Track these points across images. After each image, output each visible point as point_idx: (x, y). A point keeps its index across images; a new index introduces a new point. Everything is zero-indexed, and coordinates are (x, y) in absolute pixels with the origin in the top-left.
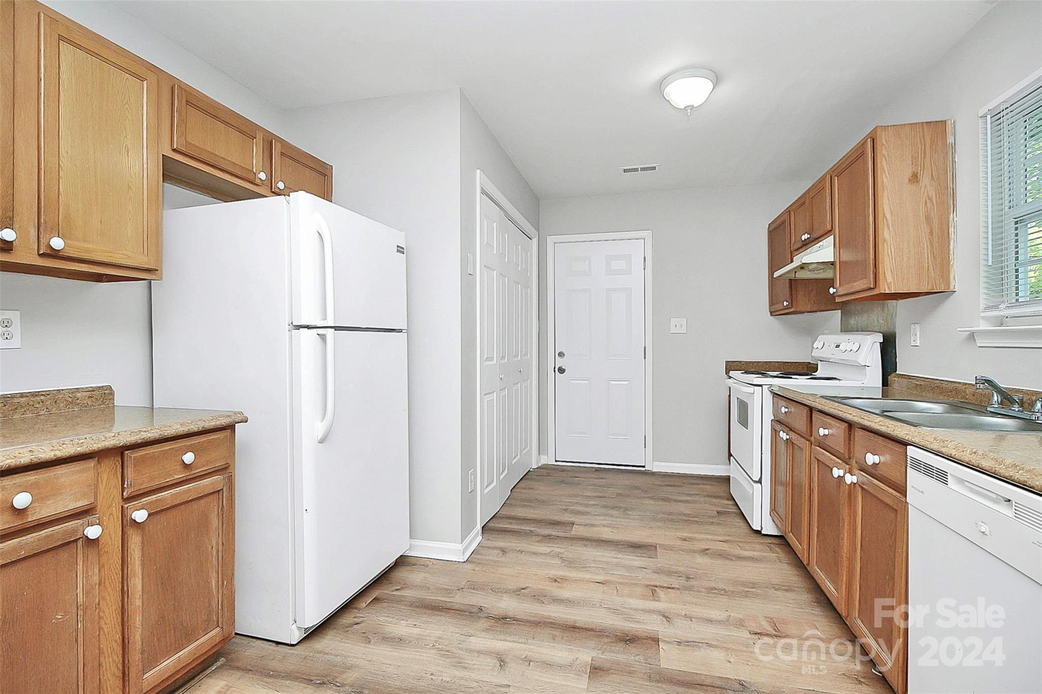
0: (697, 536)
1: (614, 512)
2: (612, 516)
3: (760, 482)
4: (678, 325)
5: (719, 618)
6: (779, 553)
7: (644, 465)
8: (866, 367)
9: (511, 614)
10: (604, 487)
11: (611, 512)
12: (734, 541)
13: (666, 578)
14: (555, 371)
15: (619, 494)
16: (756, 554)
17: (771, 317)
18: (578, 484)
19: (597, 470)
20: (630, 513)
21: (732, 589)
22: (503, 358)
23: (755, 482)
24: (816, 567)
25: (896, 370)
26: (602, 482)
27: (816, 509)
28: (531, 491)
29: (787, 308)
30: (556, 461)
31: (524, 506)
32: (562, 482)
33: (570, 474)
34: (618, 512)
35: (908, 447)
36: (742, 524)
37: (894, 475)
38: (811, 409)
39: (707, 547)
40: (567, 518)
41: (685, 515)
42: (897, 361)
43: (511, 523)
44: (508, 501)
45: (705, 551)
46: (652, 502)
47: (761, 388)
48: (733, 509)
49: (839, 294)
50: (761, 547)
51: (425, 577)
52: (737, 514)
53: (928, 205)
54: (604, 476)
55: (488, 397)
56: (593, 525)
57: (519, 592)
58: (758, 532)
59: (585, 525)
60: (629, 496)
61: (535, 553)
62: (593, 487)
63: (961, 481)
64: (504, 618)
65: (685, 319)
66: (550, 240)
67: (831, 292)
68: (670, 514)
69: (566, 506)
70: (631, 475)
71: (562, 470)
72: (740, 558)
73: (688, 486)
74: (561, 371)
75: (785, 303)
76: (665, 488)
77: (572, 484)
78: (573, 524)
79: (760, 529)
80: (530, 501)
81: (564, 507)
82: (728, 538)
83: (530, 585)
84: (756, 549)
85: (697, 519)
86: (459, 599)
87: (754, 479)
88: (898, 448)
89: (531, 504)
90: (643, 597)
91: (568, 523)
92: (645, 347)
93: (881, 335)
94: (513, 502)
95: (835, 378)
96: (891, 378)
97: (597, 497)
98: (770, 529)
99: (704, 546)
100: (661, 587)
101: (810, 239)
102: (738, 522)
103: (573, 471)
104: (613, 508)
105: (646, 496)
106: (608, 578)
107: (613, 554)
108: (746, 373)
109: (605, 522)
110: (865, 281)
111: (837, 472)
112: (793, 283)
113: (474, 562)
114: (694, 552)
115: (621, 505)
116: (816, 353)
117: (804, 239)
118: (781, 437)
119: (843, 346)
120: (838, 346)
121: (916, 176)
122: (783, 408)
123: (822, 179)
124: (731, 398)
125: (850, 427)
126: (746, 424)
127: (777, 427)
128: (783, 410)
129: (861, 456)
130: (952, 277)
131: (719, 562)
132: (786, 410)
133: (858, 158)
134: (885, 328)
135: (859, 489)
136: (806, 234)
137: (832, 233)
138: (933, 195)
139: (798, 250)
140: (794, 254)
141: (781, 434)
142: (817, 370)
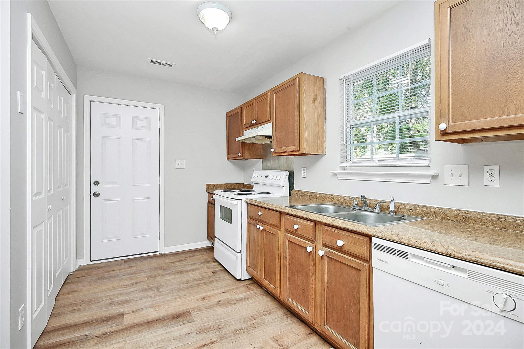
0: (209, 294)
1: (150, 293)
2: (150, 297)
3: (240, 252)
4: (179, 163)
6: (255, 290)
7: (158, 250)
8: (283, 187)
10: (136, 274)
12: (230, 290)
14: (90, 196)
15: (149, 277)
17: (228, 161)
18: (115, 277)
20: (162, 290)
21: (245, 326)
22: (50, 191)
24: (288, 298)
25: (294, 188)
26: (133, 270)
27: (288, 267)
28: (75, 294)
29: (240, 157)
30: (91, 261)
31: (72, 312)
32: (101, 278)
33: (106, 269)
34: (153, 292)
35: (372, 238)
36: (228, 277)
37: (359, 252)
38: (281, 213)
39: (218, 300)
40: (115, 310)
41: (197, 280)
42: (294, 184)
44: (54, 311)
45: (219, 303)
46: (173, 276)
47: (241, 201)
48: (220, 268)
49: (275, 152)
52: (222, 270)
53: (318, 114)
55: (38, 229)
56: (138, 310)
58: (240, 280)
59: (133, 312)
60: (155, 276)
62: (128, 276)
63: (417, 256)
65: (184, 161)
66: (87, 99)
67: (272, 151)
68: (188, 282)
69: (111, 299)
70: (151, 259)
71: (98, 267)
72: (238, 301)
74: (96, 195)
75: (239, 154)
76: (177, 264)
77: (109, 278)
78: (122, 315)
79: (240, 278)
81: (110, 301)
82: (226, 289)
85: (204, 281)
87: (238, 252)
88: (363, 238)
89: (78, 307)
91: (118, 315)
92: (160, 177)
93: (288, 172)
94: (59, 311)
95: (270, 193)
96: (293, 192)
97: (133, 284)
98: (245, 276)
99: (216, 300)
101: (256, 123)
102: (225, 275)
103: (108, 266)
104: (149, 289)
105: (168, 272)
108: (225, 191)
109: (147, 304)
110: (294, 147)
111: (309, 249)
112: (244, 144)
115: (153, 286)
116: (253, 180)
117: (252, 123)
118: (258, 228)
119: (271, 177)
120: (266, 177)
121: (314, 100)
122: (259, 212)
123: (265, 94)
124: (214, 204)
125: (315, 224)
126: (230, 220)
127: (252, 222)
128: (260, 213)
129: (327, 240)
130: (325, 148)
131: (230, 308)
132: (261, 213)
133: (291, 86)
134: (288, 169)
135: (326, 258)
136: (255, 120)
137: (271, 121)
138: (319, 109)
139: (247, 128)
140: (244, 130)
141: (258, 226)
142: (253, 188)
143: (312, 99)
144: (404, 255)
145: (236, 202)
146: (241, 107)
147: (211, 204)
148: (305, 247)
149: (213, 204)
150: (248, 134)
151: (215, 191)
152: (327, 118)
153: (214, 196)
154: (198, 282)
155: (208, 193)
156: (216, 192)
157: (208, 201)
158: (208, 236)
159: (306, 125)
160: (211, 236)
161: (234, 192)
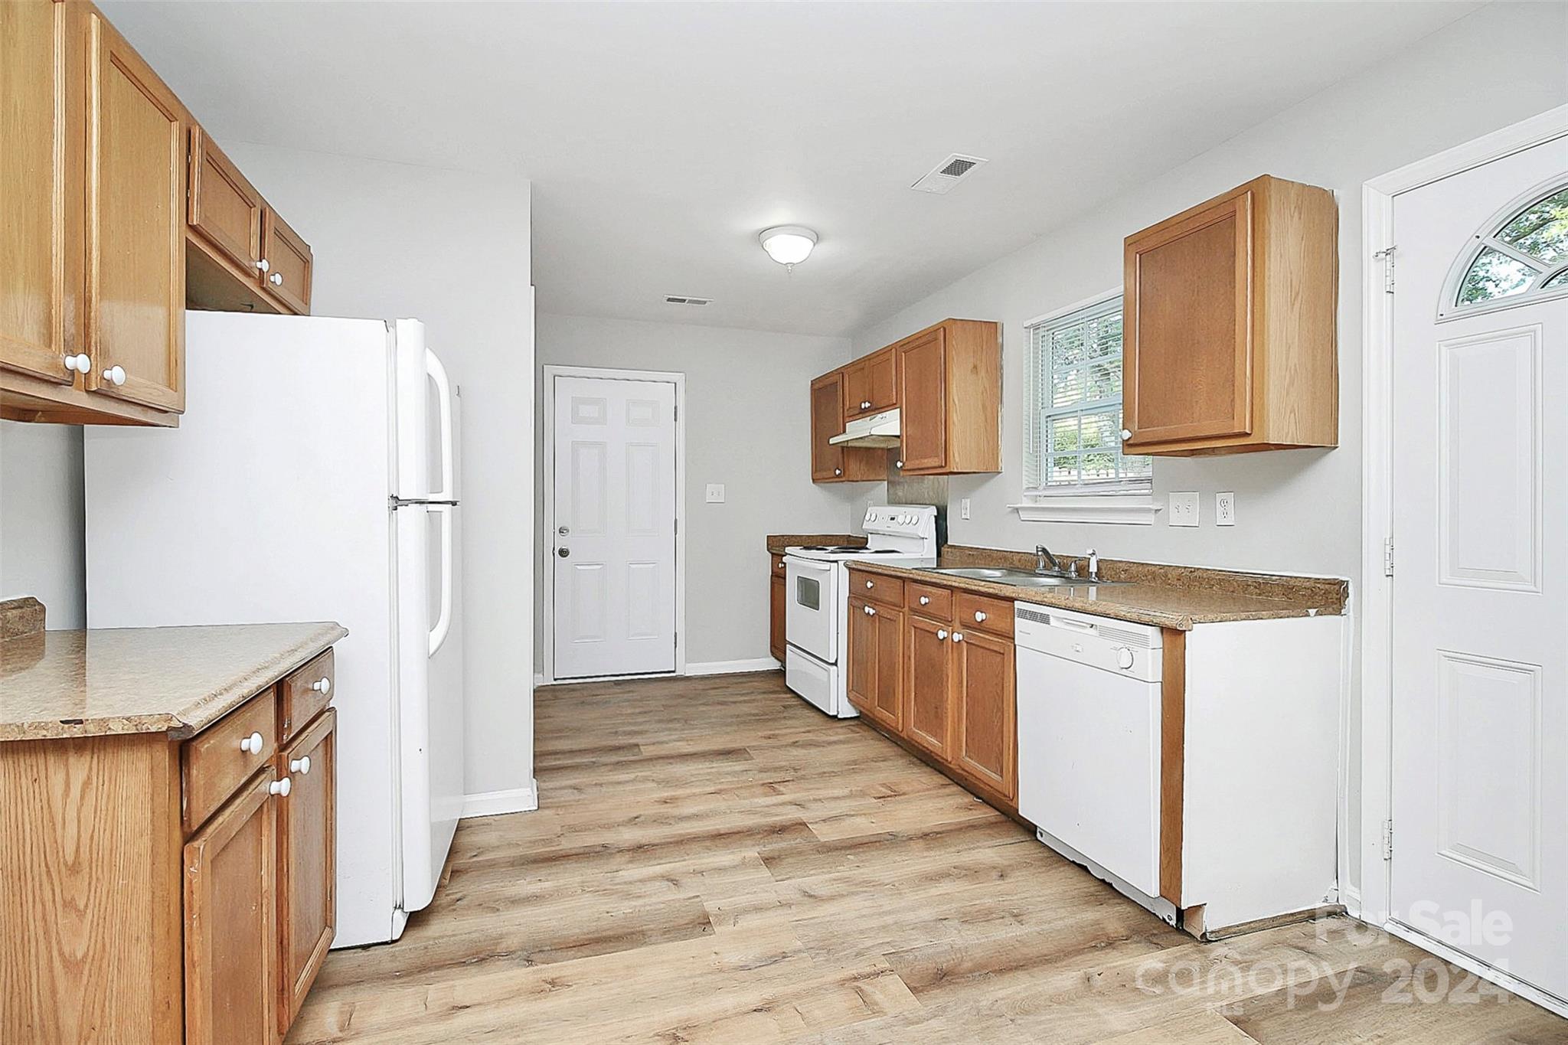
0: (778, 732)
1: (675, 725)
2: (676, 729)
3: (835, 664)
4: (715, 493)
5: (843, 794)
7: (673, 669)
8: (924, 539)
9: (644, 842)
10: (642, 701)
11: (670, 725)
12: (816, 730)
13: (774, 775)
14: (554, 554)
15: (666, 706)
16: (841, 737)
17: (814, 485)
18: (606, 702)
19: (617, 683)
21: (840, 769)
23: (832, 664)
24: (913, 729)
25: (947, 541)
26: (635, 696)
27: (913, 674)
28: (551, 720)
29: (838, 477)
30: (555, 680)
31: (558, 738)
32: (582, 702)
33: (585, 692)
34: (679, 725)
35: (1016, 602)
37: (1001, 625)
38: (903, 579)
39: (795, 740)
40: (623, 740)
41: (754, 715)
42: (947, 532)
43: (559, 759)
45: (794, 744)
46: (709, 707)
47: (836, 564)
49: (906, 468)
50: (844, 730)
51: (501, 836)
52: (802, 705)
53: (984, 394)
54: (631, 689)
56: (661, 743)
57: (634, 821)
58: (835, 717)
59: (653, 743)
60: (678, 705)
61: (619, 783)
62: (627, 703)
63: (1058, 619)
64: (640, 847)
65: (723, 486)
66: (549, 371)
67: (899, 466)
70: (662, 683)
71: (570, 689)
72: (830, 743)
73: (735, 685)
74: (564, 553)
75: (838, 472)
76: (712, 692)
77: (597, 703)
78: (637, 745)
79: (835, 714)
80: (560, 731)
81: (611, 729)
82: (808, 728)
83: (642, 813)
84: (839, 733)
85: (768, 716)
86: (567, 845)
87: (830, 662)
88: (1006, 604)
89: (565, 734)
90: (766, 795)
91: (630, 745)
92: (676, 520)
93: (935, 507)
94: (538, 735)
95: (896, 551)
96: (944, 549)
97: (642, 713)
98: (847, 711)
99: (790, 739)
100: (776, 783)
101: (871, 408)
102: (807, 712)
103: (586, 688)
104: (671, 721)
105: (700, 702)
106: (720, 787)
107: (707, 764)
108: (806, 548)
109: (674, 737)
110: (936, 459)
111: (941, 634)
112: (846, 450)
113: (552, 807)
114: (786, 746)
115: (677, 716)
116: (868, 526)
117: (863, 406)
118: (867, 612)
119: (900, 519)
120: (893, 519)
121: (975, 367)
122: (869, 583)
123: (887, 351)
124: (785, 578)
125: (952, 591)
126: (815, 605)
127: (857, 603)
128: (869, 585)
129: (966, 617)
130: (1000, 460)
131: (813, 751)
132: (872, 585)
133: (929, 342)
134: (936, 501)
135: (965, 644)
136: (867, 403)
137: (898, 406)
138: (987, 386)
139: (854, 417)
140: (847, 420)
141: (867, 609)
142: (867, 544)
143: (971, 366)
144: (1045, 619)
145: (827, 566)
146: (841, 372)
147: (778, 577)
148: (933, 633)
149: (782, 577)
150: (858, 430)
151: (787, 548)
152: (1004, 400)
153: (784, 559)
154: (758, 718)
155: (773, 554)
156: (788, 550)
157: (772, 573)
158: (773, 645)
159: (959, 418)
160: (778, 645)
161: (826, 550)
